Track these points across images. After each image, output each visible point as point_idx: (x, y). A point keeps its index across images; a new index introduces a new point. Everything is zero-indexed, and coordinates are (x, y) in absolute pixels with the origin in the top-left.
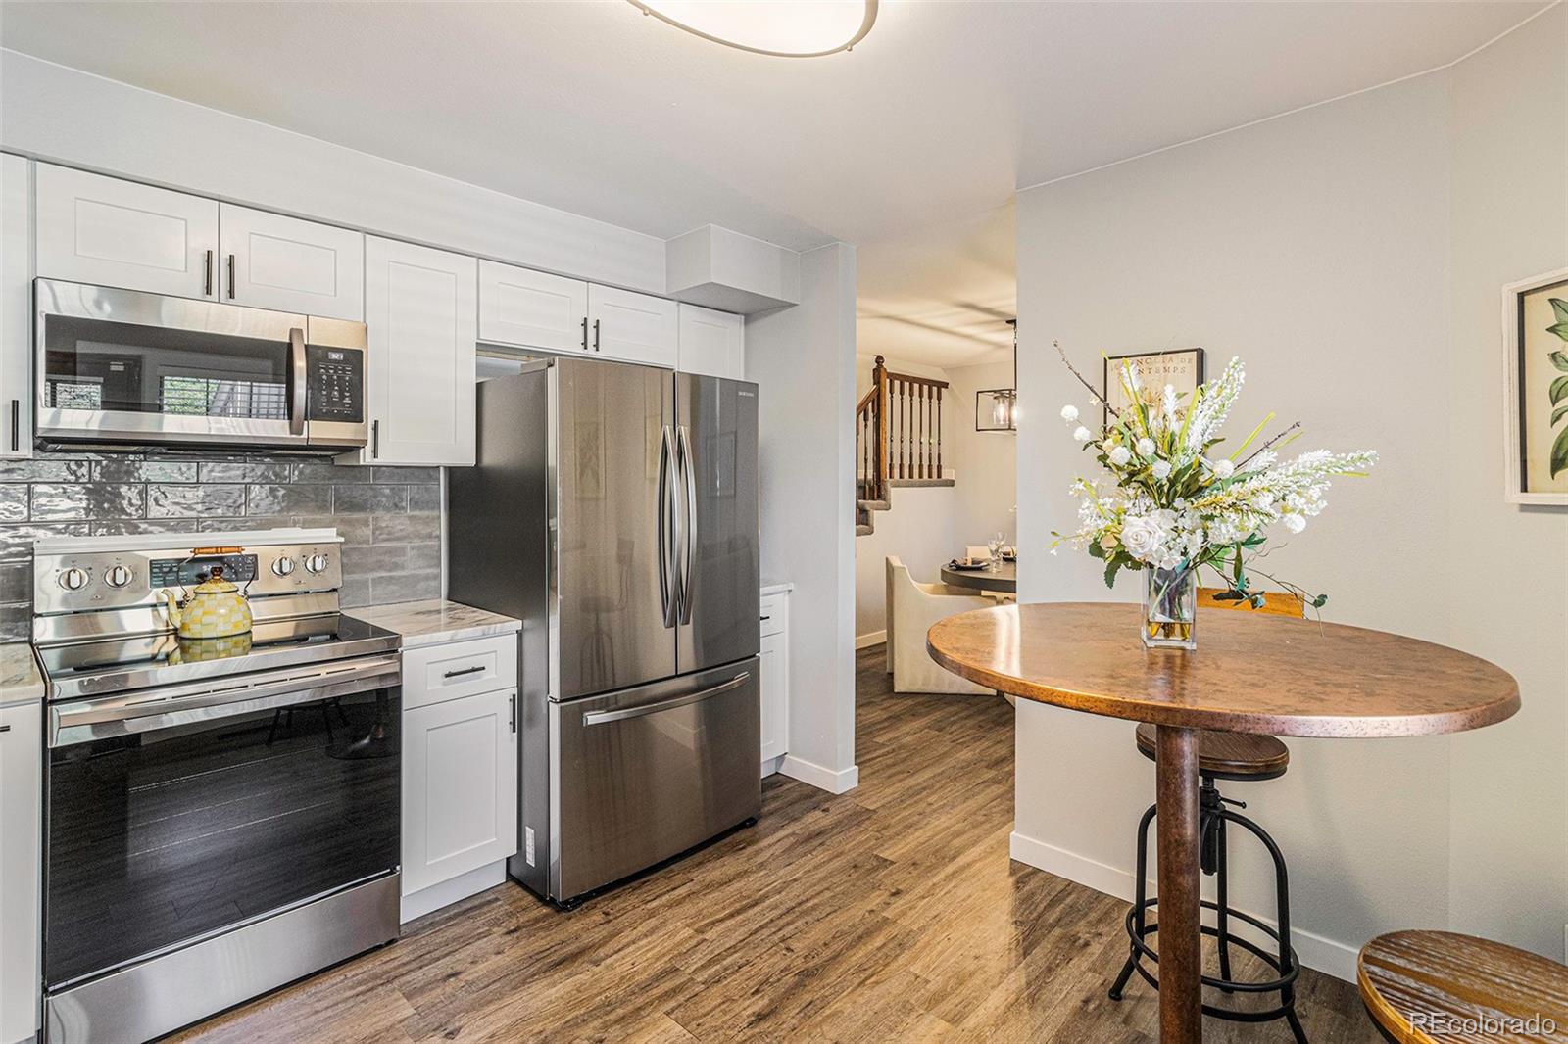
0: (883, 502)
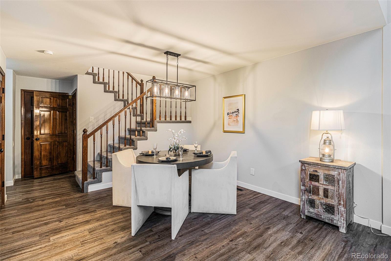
0: (154, 128)
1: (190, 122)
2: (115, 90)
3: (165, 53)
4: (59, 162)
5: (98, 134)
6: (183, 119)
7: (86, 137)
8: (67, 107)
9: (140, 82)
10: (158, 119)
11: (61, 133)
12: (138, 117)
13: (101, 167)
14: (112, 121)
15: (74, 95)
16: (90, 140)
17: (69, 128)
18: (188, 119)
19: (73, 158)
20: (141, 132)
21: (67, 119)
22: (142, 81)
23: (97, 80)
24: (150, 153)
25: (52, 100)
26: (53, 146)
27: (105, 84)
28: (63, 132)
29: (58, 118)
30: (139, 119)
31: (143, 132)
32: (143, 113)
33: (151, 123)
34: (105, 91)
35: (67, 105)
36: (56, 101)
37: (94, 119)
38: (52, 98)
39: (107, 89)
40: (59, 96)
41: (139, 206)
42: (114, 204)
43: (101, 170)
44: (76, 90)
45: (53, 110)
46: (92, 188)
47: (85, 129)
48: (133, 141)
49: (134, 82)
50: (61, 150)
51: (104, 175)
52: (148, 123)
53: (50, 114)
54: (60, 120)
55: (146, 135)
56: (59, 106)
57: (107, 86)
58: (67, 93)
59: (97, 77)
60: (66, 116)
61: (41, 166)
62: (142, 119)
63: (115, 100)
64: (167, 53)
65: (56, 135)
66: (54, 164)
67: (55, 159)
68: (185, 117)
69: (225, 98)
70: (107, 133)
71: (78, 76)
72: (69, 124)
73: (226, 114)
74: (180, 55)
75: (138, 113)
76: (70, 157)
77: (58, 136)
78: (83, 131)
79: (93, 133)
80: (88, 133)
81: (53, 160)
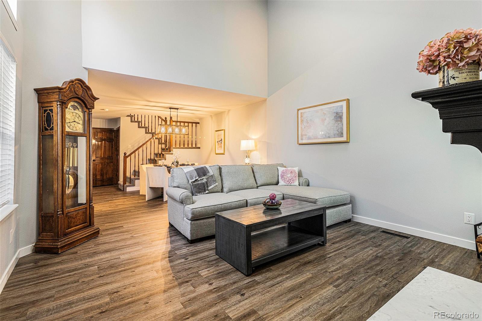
1: (199, 148)
2: (146, 126)
3: (169, 108)
4: (108, 177)
5: (133, 156)
6: (194, 146)
7: (125, 157)
8: (113, 138)
9: (164, 119)
10: (174, 146)
11: (109, 157)
12: (162, 145)
13: (135, 177)
14: (142, 148)
15: (118, 130)
16: (128, 159)
17: (114, 153)
18: (198, 146)
19: (117, 174)
20: (162, 155)
21: (113, 147)
22: (166, 118)
23: (133, 120)
24: (161, 165)
25: (103, 134)
26: (104, 165)
27: (139, 122)
28: (110, 156)
29: (107, 146)
30: (163, 146)
31: (163, 155)
32: (167, 142)
33: (169, 149)
34: (139, 127)
35: (113, 137)
36: (106, 134)
37: (131, 146)
38: (103, 132)
39: (140, 126)
40: (108, 130)
41: (150, 188)
42: (140, 194)
43: (134, 178)
44: (119, 127)
45: (104, 141)
46: (129, 189)
47: (125, 153)
48: (156, 161)
49: (160, 119)
50: (109, 168)
51: (136, 181)
52: (166, 149)
53: (102, 143)
54: (109, 148)
55: (165, 157)
56: (108, 138)
57: (140, 123)
58: (113, 129)
59: (133, 118)
60: (112, 144)
61: (96, 179)
62: (166, 146)
63: (146, 133)
64: (170, 108)
65: (106, 158)
66: (104, 178)
67: (105, 174)
68: (196, 144)
69: (216, 131)
70: (139, 155)
71: (121, 118)
72: (114, 150)
73: (216, 142)
74: (178, 109)
75: (163, 142)
76: (115, 174)
77: (107, 158)
78: (124, 154)
79: (130, 155)
80: (127, 155)
81: (104, 175)
